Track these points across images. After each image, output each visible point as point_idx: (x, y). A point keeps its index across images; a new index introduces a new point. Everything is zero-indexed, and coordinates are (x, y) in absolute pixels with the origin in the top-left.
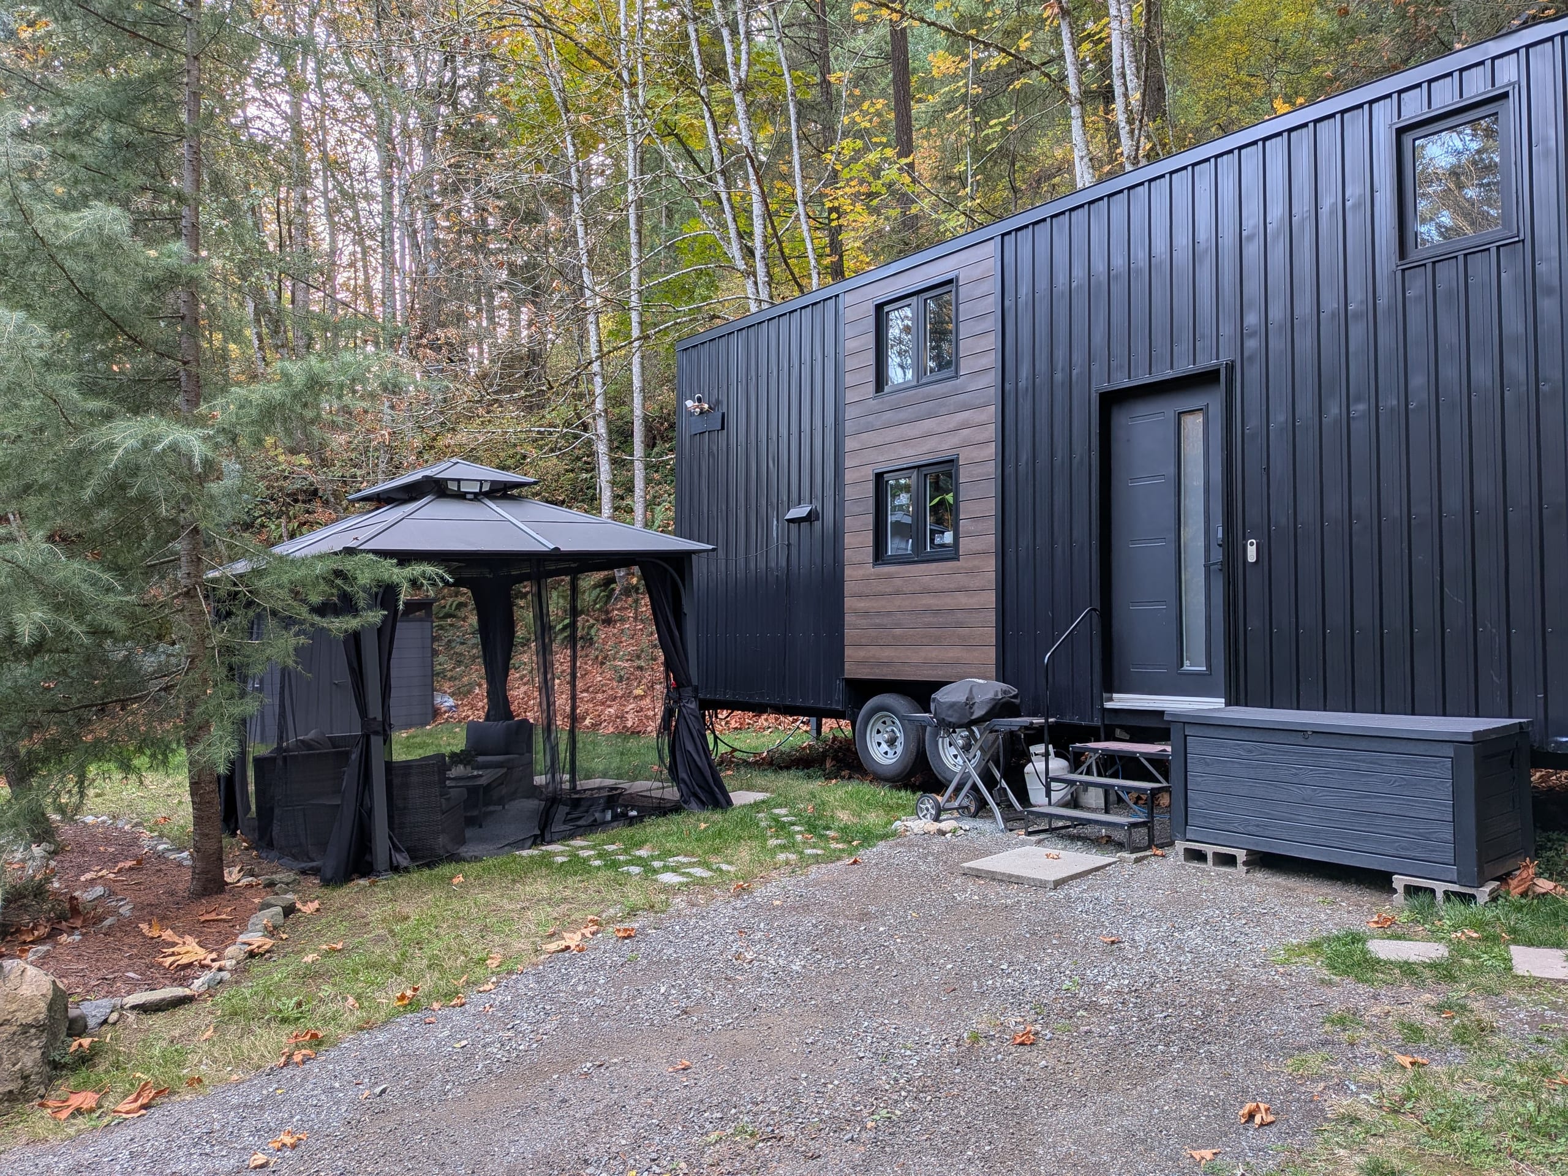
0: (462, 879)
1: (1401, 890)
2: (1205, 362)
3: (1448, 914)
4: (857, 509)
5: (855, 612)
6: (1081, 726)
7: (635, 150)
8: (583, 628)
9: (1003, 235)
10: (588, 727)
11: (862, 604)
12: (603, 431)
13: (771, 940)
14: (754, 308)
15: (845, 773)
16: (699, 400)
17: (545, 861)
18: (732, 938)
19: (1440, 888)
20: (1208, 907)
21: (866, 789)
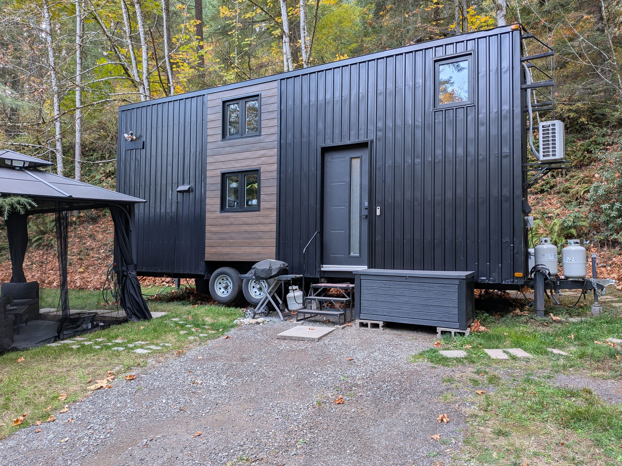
0: (23, 359)
1: (440, 333)
2: (362, 139)
3: (458, 340)
4: (212, 188)
5: (211, 232)
6: (311, 278)
7: (81, 21)
8: (47, 240)
9: (281, 80)
10: (55, 287)
11: (215, 229)
12: (59, 148)
13: (205, 374)
14: (143, 99)
15: (199, 302)
16: (132, 134)
17: (67, 348)
18: (186, 375)
19: (453, 331)
20: (376, 344)
21: (214, 308)
